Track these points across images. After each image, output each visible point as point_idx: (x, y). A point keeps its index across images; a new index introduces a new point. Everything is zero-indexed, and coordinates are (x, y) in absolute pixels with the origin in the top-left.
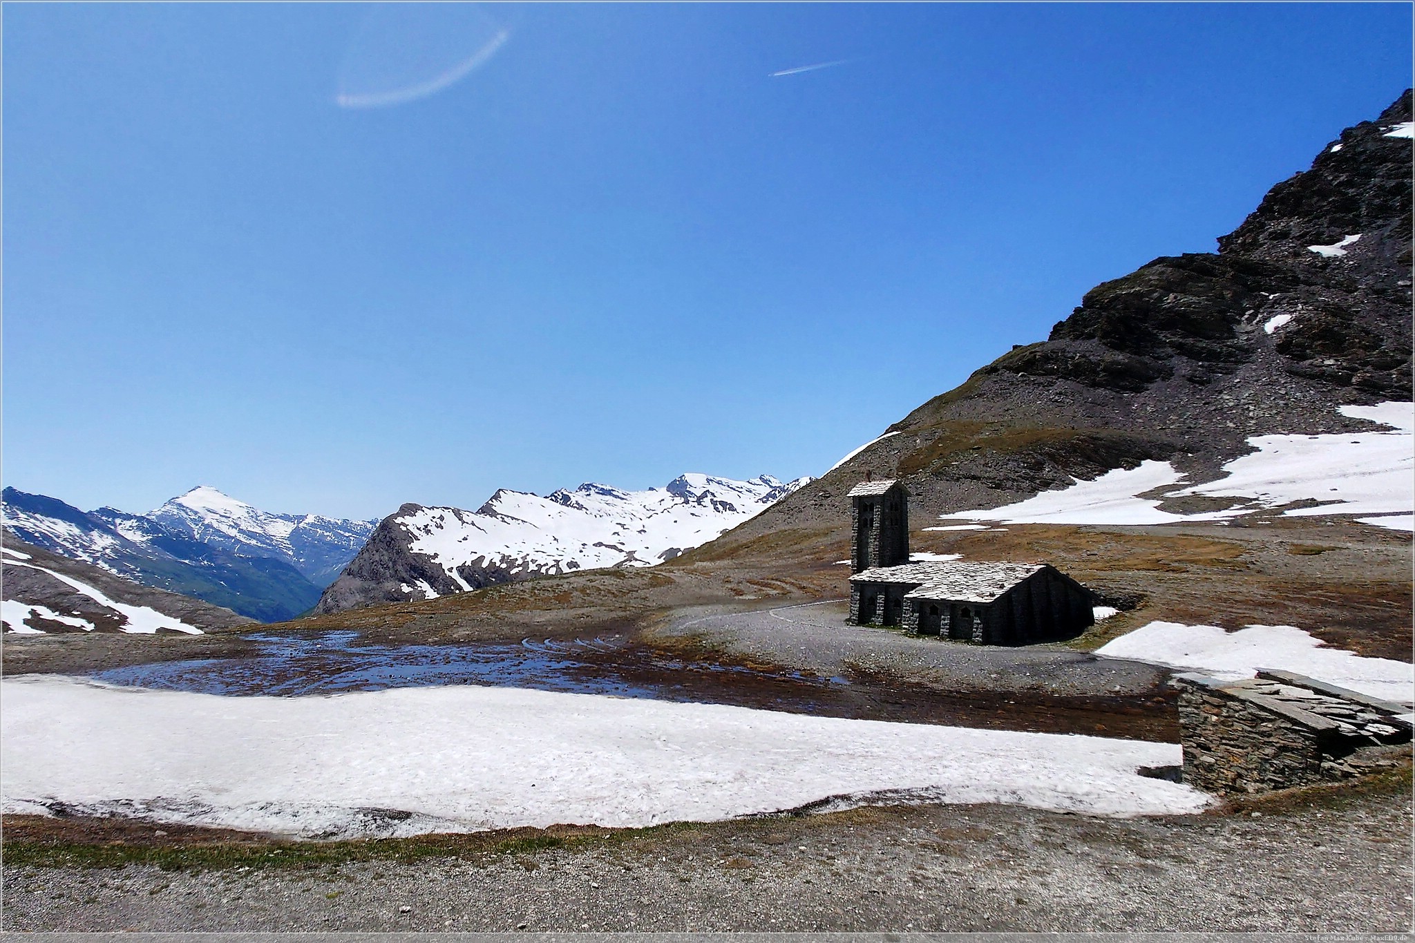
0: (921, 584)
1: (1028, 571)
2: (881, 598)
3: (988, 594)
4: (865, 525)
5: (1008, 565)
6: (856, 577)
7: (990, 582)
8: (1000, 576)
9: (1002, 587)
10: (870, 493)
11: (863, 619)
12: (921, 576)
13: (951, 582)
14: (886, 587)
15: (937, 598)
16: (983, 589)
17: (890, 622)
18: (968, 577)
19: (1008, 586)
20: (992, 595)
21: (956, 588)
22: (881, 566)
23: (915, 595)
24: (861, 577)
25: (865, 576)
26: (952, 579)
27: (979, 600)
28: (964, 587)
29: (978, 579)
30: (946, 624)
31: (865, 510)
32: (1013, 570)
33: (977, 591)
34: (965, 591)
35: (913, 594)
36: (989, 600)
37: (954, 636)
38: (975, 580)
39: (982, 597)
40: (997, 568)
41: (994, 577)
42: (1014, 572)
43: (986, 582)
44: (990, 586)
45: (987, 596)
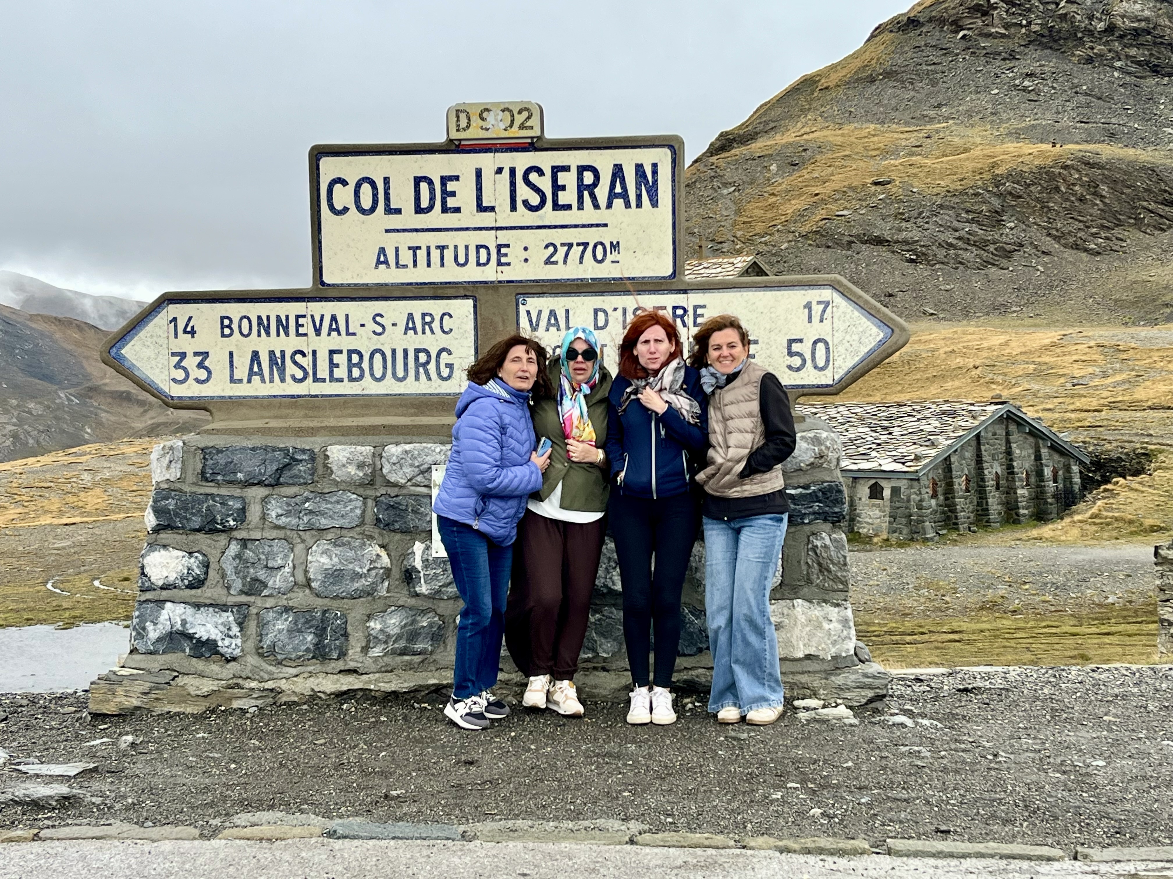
3: (913, 457)
7: (916, 436)
8: (931, 425)
9: (935, 445)
16: (904, 450)
19: (944, 444)
20: (919, 459)
27: (897, 467)
28: (873, 447)
36: (915, 468)
38: (890, 434)
39: (903, 463)
40: (927, 413)
41: (921, 428)
42: (954, 418)
43: (910, 436)
44: (915, 443)
45: (912, 461)
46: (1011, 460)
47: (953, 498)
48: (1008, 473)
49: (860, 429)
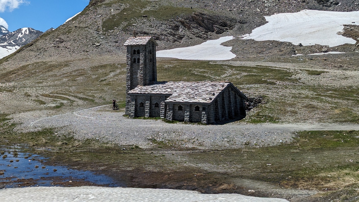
0: (171, 95)
1: (223, 86)
2: (147, 104)
3: (209, 98)
4: (135, 62)
5: (212, 83)
6: (131, 92)
7: (207, 92)
8: (210, 89)
9: (214, 95)
10: (138, 43)
11: (138, 115)
12: (169, 90)
13: (186, 93)
14: (150, 97)
15: (183, 101)
16: (205, 96)
17: (153, 115)
18: (194, 90)
19: (216, 95)
20: (211, 99)
21: (191, 96)
22: (145, 85)
23: (170, 100)
24: (135, 91)
25: (137, 90)
26: (186, 91)
27: (205, 101)
28: (194, 95)
29: (200, 91)
30: (188, 115)
31: (134, 53)
32: (215, 85)
33: (202, 97)
34: (196, 97)
35: (169, 100)
36: (211, 101)
37: (191, 121)
38: (198, 91)
39: (206, 100)
40: (207, 85)
41: (207, 89)
42: (216, 87)
43: (205, 92)
44: (207, 94)
45: (208, 99)
46: (230, 99)
47: (218, 110)
48: (229, 103)
49: (189, 90)
